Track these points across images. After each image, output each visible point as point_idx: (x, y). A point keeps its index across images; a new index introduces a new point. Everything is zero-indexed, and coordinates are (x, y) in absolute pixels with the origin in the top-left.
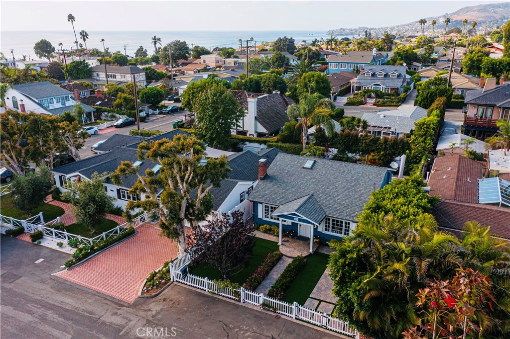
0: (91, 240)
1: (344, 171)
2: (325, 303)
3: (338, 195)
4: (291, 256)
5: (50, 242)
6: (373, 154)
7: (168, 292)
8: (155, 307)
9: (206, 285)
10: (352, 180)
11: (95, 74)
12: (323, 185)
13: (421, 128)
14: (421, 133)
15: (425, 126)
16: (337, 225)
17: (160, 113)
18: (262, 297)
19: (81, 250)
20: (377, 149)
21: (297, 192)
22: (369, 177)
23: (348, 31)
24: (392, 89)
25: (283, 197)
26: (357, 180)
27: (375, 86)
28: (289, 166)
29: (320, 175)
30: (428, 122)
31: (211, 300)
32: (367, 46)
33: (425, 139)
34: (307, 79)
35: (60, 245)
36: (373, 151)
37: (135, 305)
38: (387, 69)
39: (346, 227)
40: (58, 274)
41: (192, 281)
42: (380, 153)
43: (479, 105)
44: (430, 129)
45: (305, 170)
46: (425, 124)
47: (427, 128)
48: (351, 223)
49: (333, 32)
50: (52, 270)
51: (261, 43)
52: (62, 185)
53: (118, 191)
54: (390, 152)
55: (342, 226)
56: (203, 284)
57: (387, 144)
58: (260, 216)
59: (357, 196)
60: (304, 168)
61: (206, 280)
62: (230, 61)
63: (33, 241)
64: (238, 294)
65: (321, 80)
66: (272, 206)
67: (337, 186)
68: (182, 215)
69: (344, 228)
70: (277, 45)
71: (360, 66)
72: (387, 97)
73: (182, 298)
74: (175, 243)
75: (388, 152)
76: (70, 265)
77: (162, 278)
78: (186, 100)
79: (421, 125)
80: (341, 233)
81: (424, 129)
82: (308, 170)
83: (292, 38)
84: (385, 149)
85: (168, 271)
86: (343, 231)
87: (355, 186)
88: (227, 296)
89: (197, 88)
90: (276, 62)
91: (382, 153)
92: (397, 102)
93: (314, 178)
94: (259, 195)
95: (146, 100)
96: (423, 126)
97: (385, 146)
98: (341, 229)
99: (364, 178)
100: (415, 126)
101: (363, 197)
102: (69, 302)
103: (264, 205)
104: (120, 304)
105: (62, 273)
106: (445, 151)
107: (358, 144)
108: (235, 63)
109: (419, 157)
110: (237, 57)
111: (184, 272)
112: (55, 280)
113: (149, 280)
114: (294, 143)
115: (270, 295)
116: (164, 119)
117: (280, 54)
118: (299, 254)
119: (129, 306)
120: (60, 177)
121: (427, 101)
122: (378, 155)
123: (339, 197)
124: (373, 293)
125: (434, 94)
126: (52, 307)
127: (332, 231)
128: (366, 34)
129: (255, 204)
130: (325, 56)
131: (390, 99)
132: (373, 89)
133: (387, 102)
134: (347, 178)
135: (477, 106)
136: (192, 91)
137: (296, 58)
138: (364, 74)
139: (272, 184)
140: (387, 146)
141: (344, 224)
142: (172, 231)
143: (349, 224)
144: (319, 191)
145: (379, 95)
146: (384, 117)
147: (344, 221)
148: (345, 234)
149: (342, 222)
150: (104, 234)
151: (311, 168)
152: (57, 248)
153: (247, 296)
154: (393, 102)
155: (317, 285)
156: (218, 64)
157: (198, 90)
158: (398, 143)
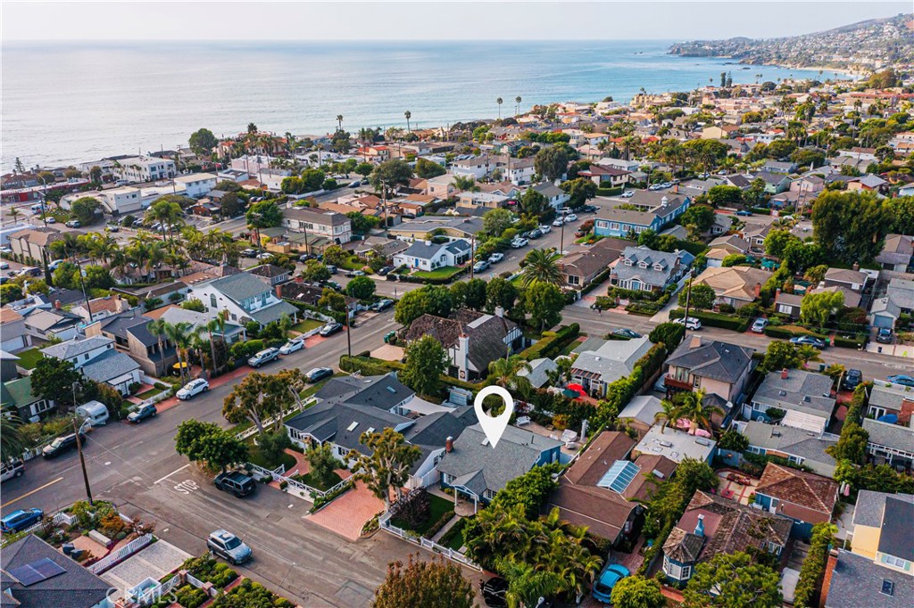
0: (324, 493)
1: (510, 451)
4: (461, 515)
5: (294, 491)
7: (377, 535)
8: (369, 545)
9: (401, 533)
11: (285, 220)
12: (491, 463)
17: (370, 310)
18: (433, 544)
19: (319, 500)
21: (472, 466)
22: (525, 459)
23: (707, 48)
24: (654, 287)
27: (633, 281)
28: (471, 441)
29: (492, 453)
31: (403, 542)
35: (302, 494)
37: (357, 542)
38: (654, 257)
40: (306, 517)
41: (392, 530)
43: (677, 366)
45: (482, 447)
50: (302, 514)
52: (292, 436)
53: (340, 449)
56: (399, 532)
58: (445, 481)
60: (481, 445)
61: (401, 529)
63: (282, 489)
64: (419, 540)
66: (453, 475)
68: (388, 483)
70: (541, 159)
71: (637, 228)
73: (386, 540)
74: (383, 501)
76: (312, 512)
77: (373, 525)
85: (377, 521)
88: (413, 540)
90: (529, 205)
92: (653, 310)
93: (487, 455)
94: (444, 466)
95: (355, 294)
102: (317, 537)
103: (448, 474)
104: (348, 541)
105: (308, 517)
108: (473, 202)
110: (477, 189)
111: (388, 524)
112: (305, 521)
113: (365, 526)
115: (439, 543)
116: (374, 322)
117: (535, 194)
118: (466, 514)
119: (354, 543)
120: (292, 430)
124: (478, 548)
126: (307, 540)
129: (442, 474)
130: (612, 178)
131: (646, 303)
132: (631, 283)
133: (641, 307)
135: (675, 367)
137: (561, 193)
138: (623, 261)
139: (455, 457)
142: (381, 493)
144: (487, 467)
146: (600, 360)
150: (332, 489)
151: (487, 445)
152: (300, 496)
153: (425, 542)
154: (648, 309)
156: (452, 194)
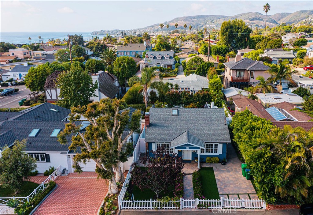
0: (27, 197)
1: (200, 114)
2: (231, 195)
3: (204, 129)
4: (189, 173)
6: (192, 104)
9: (150, 204)
10: (207, 118)
12: (191, 124)
13: (214, 86)
14: (215, 88)
15: (216, 84)
16: (209, 147)
18: (197, 201)
19: (23, 208)
20: (194, 101)
21: (177, 131)
22: (216, 115)
23: (106, 32)
24: (168, 66)
25: (169, 136)
26: (210, 117)
27: (157, 65)
28: (162, 115)
29: (186, 118)
30: (217, 82)
32: (134, 41)
33: (218, 91)
34: (120, 62)
36: (191, 102)
38: (162, 54)
39: (215, 147)
41: (138, 205)
42: (197, 103)
43: (237, 70)
44: (219, 85)
45: (174, 116)
46: (216, 83)
47: (217, 85)
48: (218, 144)
49: (96, 33)
51: (48, 40)
54: (202, 102)
55: (212, 147)
56: (148, 205)
57: (199, 97)
59: (215, 127)
60: (172, 115)
61: (150, 201)
62: (38, 53)
64: (178, 204)
65: (130, 62)
66: (162, 143)
67: (200, 123)
69: (214, 149)
71: (139, 53)
72: (168, 71)
75: (201, 102)
78: (30, 81)
79: (213, 83)
80: (212, 152)
81: (215, 85)
82: (176, 116)
83: (81, 36)
84: (199, 100)
86: (214, 151)
87: (211, 121)
89: (39, 72)
90: (77, 52)
91: (198, 102)
92: (175, 74)
93: (183, 120)
94: (152, 137)
96: (215, 84)
97: (199, 98)
98: (212, 150)
99: (214, 116)
100: (209, 85)
101: (220, 127)
103: (156, 143)
106: (232, 97)
107: (181, 99)
108: (43, 54)
109: (219, 102)
114: (137, 104)
117: (78, 47)
118: (194, 171)
121: (201, 71)
122: (196, 104)
123: (205, 129)
124: (289, 174)
125: (204, 67)
127: (206, 152)
128: (122, 34)
131: (170, 72)
132: (156, 66)
133: (168, 74)
134: (203, 117)
135: (236, 71)
136: (35, 75)
137: (89, 50)
138: (148, 57)
139: (157, 128)
140: (200, 98)
141: (214, 146)
143: (217, 145)
144: (191, 128)
145: (162, 70)
146: (182, 82)
147: (214, 144)
148: (215, 152)
149: (212, 145)
150: (35, 191)
151: (178, 115)
153: (185, 203)
154: (172, 74)
155: (218, 186)
156: (26, 56)
157: (40, 73)
158: (205, 96)
